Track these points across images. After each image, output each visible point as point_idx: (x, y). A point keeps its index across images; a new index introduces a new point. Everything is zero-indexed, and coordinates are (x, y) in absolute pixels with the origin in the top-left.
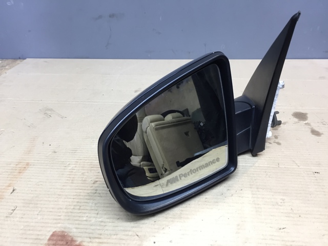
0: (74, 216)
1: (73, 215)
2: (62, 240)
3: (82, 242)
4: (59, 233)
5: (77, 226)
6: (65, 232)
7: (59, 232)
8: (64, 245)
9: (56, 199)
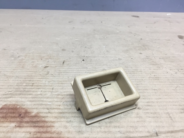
0: (27, 91)
2: (14, 113)
3: (38, 113)
4: (11, 106)
5: (31, 99)
6: (17, 105)
8: (16, 117)
9: (7, 79)
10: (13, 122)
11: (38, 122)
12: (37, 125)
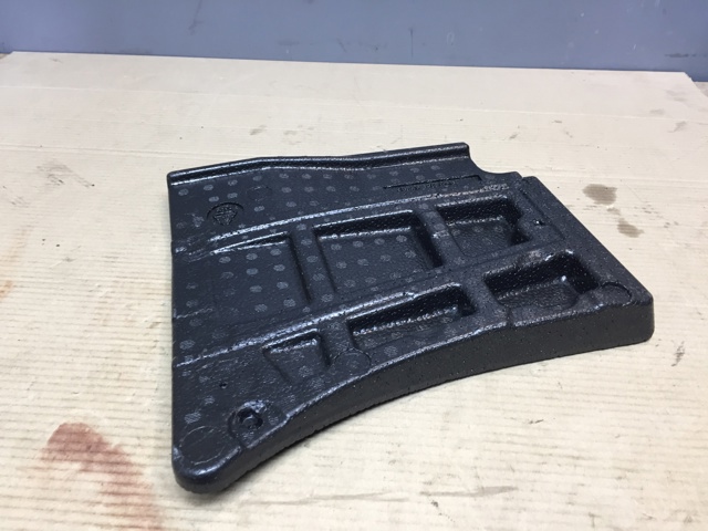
0: (106, 394)
1: (105, 390)
2: (79, 442)
3: (120, 445)
4: (74, 428)
5: (112, 414)
6: (86, 426)
7: (73, 425)
8: (83, 452)
9: (69, 359)
10: (76, 461)
11: (118, 463)
12: (115, 469)
